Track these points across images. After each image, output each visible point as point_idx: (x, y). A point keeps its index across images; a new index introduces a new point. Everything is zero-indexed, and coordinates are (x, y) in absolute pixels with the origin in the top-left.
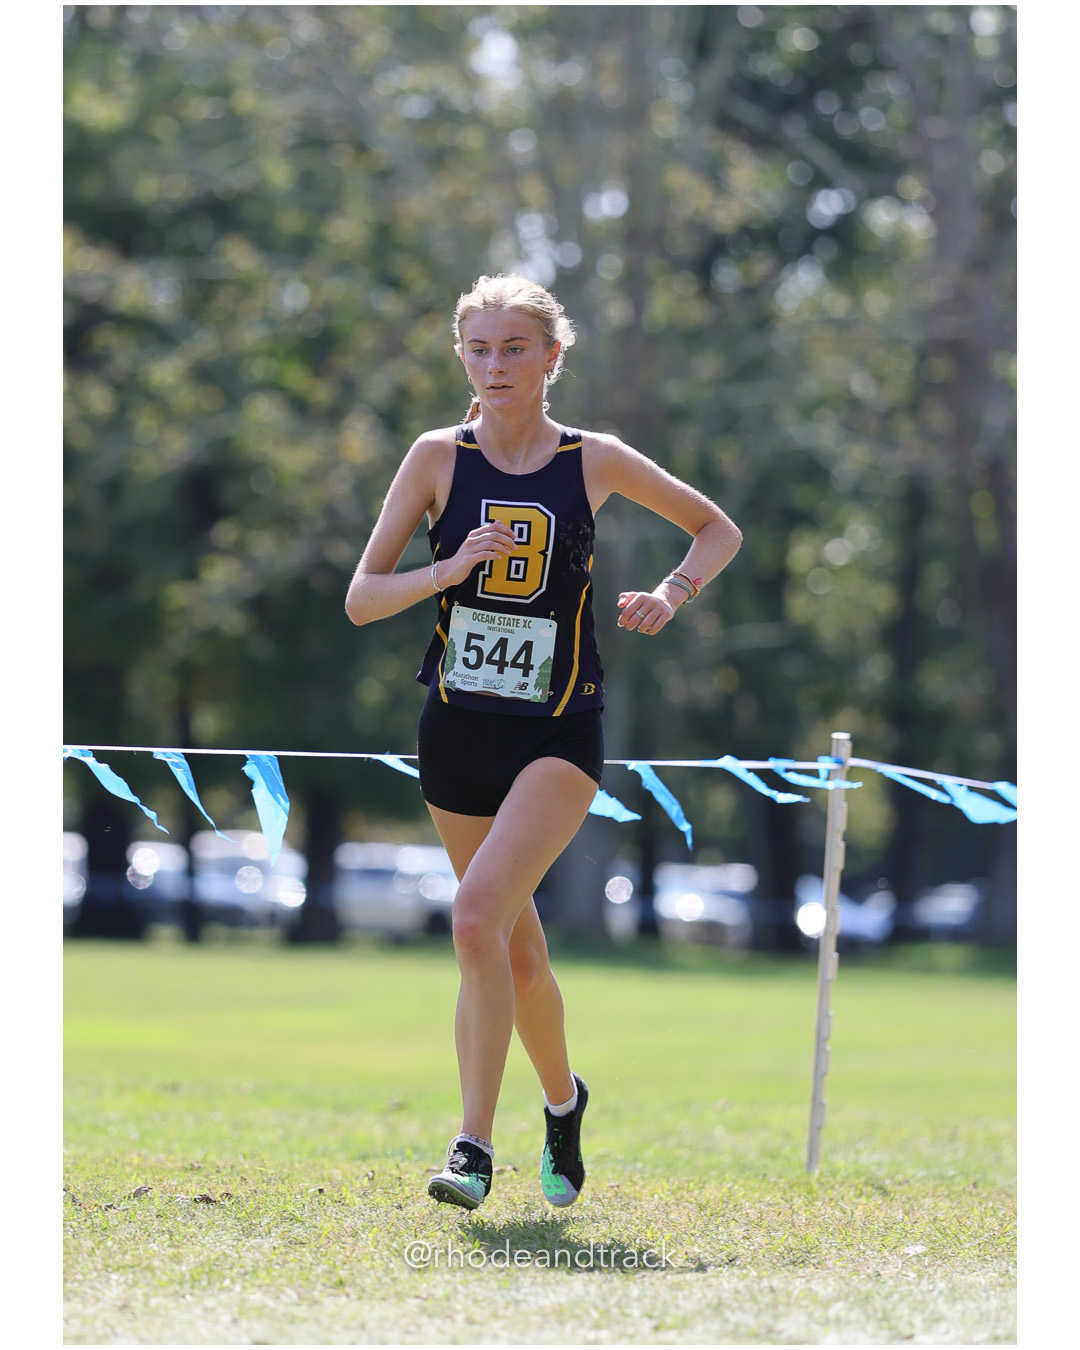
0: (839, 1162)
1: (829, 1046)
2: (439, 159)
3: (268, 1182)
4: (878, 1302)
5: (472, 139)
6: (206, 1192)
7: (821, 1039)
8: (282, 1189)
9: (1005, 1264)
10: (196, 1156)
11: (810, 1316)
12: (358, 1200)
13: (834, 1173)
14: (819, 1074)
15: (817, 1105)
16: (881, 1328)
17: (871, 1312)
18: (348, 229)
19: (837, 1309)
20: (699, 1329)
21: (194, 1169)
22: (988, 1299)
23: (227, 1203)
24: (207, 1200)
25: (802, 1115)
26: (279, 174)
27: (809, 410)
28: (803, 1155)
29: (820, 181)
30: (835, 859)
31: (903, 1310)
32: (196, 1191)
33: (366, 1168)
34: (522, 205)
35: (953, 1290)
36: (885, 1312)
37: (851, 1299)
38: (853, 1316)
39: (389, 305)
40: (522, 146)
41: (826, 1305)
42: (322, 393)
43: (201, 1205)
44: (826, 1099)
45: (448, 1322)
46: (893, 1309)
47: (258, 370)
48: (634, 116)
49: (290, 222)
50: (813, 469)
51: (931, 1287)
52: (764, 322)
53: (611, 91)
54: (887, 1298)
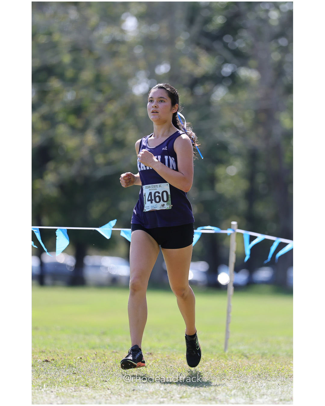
0: (234, 349)
1: (231, 314)
2: (114, 54)
3: (65, 356)
4: (246, 389)
5: (123, 49)
6: (46, 359)
7: (228, 312)
8: (69, 357)
9: (283, 378)
10: (43, 348)
11: (226, 394)
12: (92, 361)
13: (232, 352)
14: (228, 323)
15: (227, 332)
16: (247, 397)
17: (244, 392)
18: (87, 75)
19: (234, 392)
20: (194, 398)
21: (43, 352)
22: (278, 389)
23: (53, 362)
24: (47, 361)
25: (223, 335)
26: (67, 59)
27: (223, 128)
28: (223, 347)
29: (226, 61)
30: (232, 259)
31: (253, 392)
32: (44, 358)
33: (94, 351)
34: (138, 69)
35: (268, 386)
36: (248, 392)
37: (238, 388)
38: (239, 393)
39: (99, 98)
40: (138, 51)
41: (231, 391)
42: (79, 124)
43: (45, 362)
44: (230, 330)
45: (119, 396)
46: (251, 392)
47: (61, 116)
48: (171, 42)
49: (69, 73)
50: (223, 147)
51: (261, 385)
52: (209, 104)
53: (165, 34)
54: (249, 388)
